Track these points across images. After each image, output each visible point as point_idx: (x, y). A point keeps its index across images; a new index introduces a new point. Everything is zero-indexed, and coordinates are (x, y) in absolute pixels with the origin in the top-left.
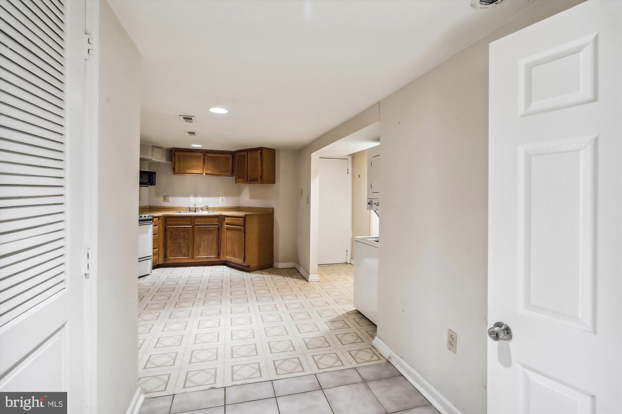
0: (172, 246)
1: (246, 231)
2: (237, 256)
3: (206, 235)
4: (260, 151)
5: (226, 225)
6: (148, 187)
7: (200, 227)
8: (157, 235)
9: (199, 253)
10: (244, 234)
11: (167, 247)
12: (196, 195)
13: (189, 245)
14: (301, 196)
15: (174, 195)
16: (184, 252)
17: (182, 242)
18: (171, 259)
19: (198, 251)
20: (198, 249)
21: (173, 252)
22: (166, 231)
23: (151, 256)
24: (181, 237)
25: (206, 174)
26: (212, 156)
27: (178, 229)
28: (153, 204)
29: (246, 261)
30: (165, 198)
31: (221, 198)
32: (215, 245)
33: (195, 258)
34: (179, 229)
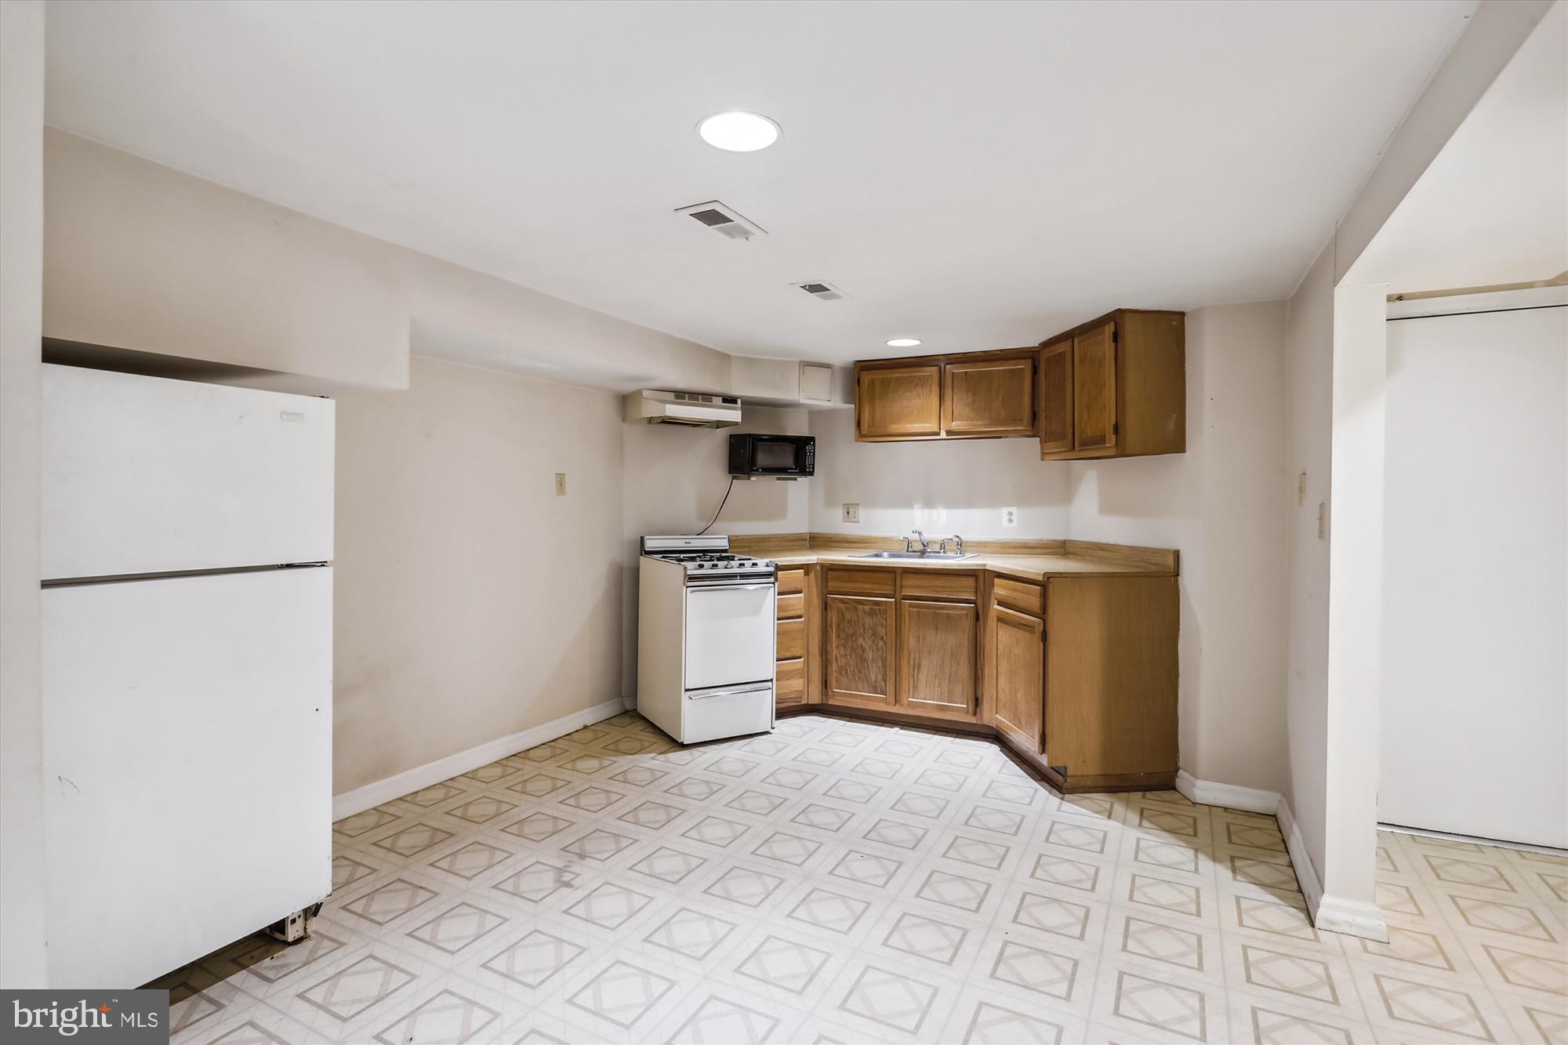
0: (842, 656)
1: (1051, 636)
2: (1023, 722)
3: (936, 632)
4: (1112, 324)
5: (998, 605)
6: (796, 479)
7: (918, 606)
8: (803, 619)
9: (915, 687)
10: (1041, 644)
11: (829, 657)
12: (929, 503)
13: (886, 658)
14: (1301, 503)
15: (872, 503)
16: (873, 677)
17: (867, 648)
18: (841, 696)
19: (914, 681)
20: (913, 675)
21: (844, 672)
22: (826, 609)
23: (771, 680)
24: (865, 633)
25: (949, 433)
26: (966, 373)
27: (855, 604)
28: (821, 529)
29: (1049, 745)
30: (849, 510)
31: (1005, 511)
32: (964, 669)
33: (906, 703)
34: (860, 607)
